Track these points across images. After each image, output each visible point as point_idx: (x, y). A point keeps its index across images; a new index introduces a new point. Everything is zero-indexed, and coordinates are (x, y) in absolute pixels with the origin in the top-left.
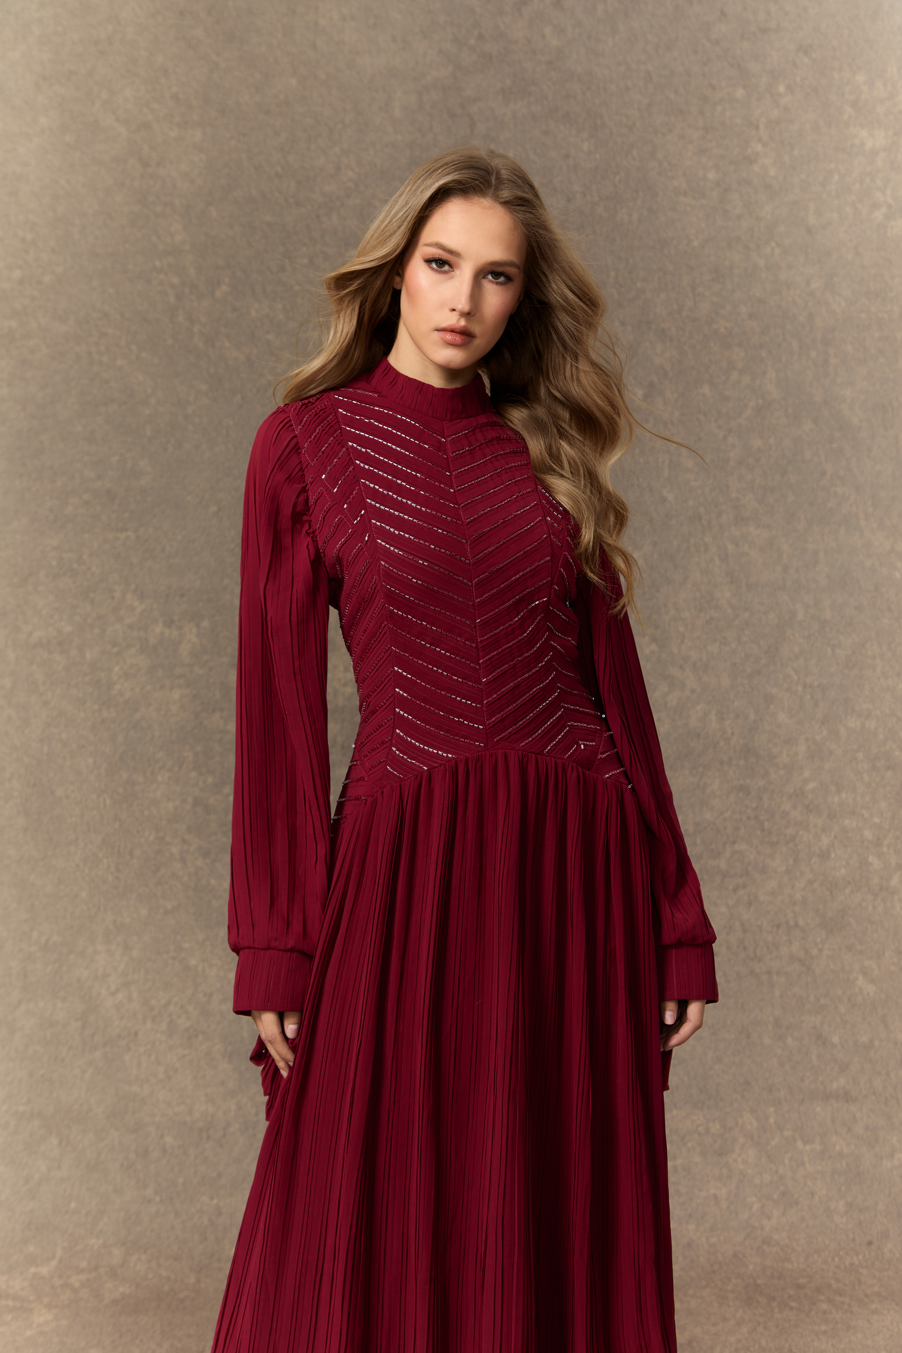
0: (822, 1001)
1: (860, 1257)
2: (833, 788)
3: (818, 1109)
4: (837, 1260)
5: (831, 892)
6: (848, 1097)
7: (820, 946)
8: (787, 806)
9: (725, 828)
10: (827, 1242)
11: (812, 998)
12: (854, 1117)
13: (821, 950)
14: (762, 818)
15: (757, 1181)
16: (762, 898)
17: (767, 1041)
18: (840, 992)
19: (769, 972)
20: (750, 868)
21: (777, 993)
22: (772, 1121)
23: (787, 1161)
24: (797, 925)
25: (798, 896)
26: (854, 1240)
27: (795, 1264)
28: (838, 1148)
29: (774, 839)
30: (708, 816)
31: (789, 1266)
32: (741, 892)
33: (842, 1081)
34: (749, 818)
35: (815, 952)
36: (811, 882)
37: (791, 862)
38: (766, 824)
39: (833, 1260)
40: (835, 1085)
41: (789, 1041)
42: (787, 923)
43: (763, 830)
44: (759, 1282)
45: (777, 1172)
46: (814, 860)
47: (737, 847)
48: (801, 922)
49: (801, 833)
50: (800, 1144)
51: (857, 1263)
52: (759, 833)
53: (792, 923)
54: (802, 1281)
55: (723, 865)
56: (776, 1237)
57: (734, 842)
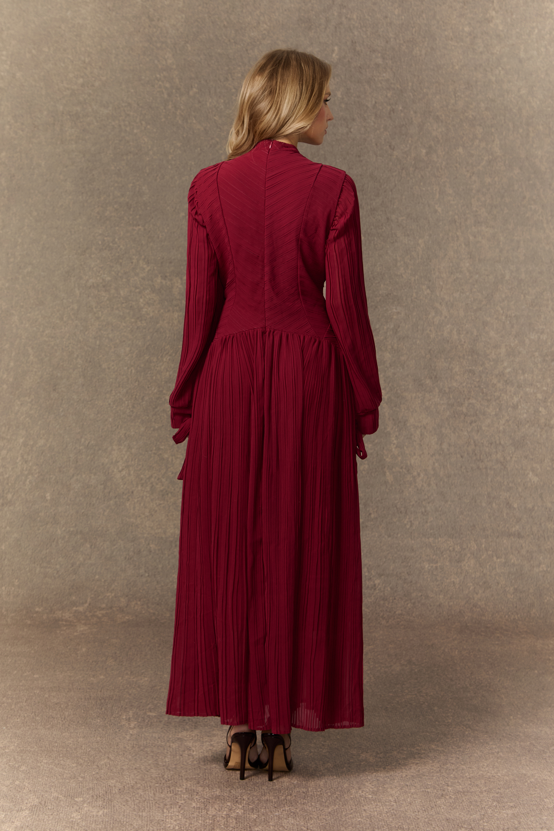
0: (510, 485)
1: (519, 616)
2: (520, 372)
3: (505, 541)
4: (507, 616)
5: (518, 427)
6: (519, 536)
7: (511, 455)
8: (495, 381)
9: (464, 391)
10: (503, 608)
11: (505, 483)
12: (522, 546)
13: (511, 458)
14: (482, 387)
15: (473, 576)
16: (483, 428)
17: (484, 505)
18: (519, 481)
19: (486, 468)
20: (478, 412)
21: (490, 479)
22: (483, 546)
23: (488, 567)
24: (500, 443)
25: (501, 428)
26: (516, 607)
27: (487, 617)
28: (512, 561)
29: (489, 398)
30: (455, 384)
31: (484, 618)
32: (474, 425)
33: (517, 527)
34: (475, 387)
35: (508, 458)
36: (508, 421)
37: (498, 410)
38: (484, 390)
39: (505, 616)
40: (514, 529)
41: (494, 505)
42: (496, 442)
43: (483, 393)
44: (468, 625)
45: (483, 571)
46: (509, 409)
47: (470, 401)
48: (502, 442)
49: (502, 395)
50: (495, 558)
51: (517, 618)
52: (481, 394)
53: (498, 442)
54: (489, 625)
55: (464, 410)
56: (479, 603)
57: (469, 399)
